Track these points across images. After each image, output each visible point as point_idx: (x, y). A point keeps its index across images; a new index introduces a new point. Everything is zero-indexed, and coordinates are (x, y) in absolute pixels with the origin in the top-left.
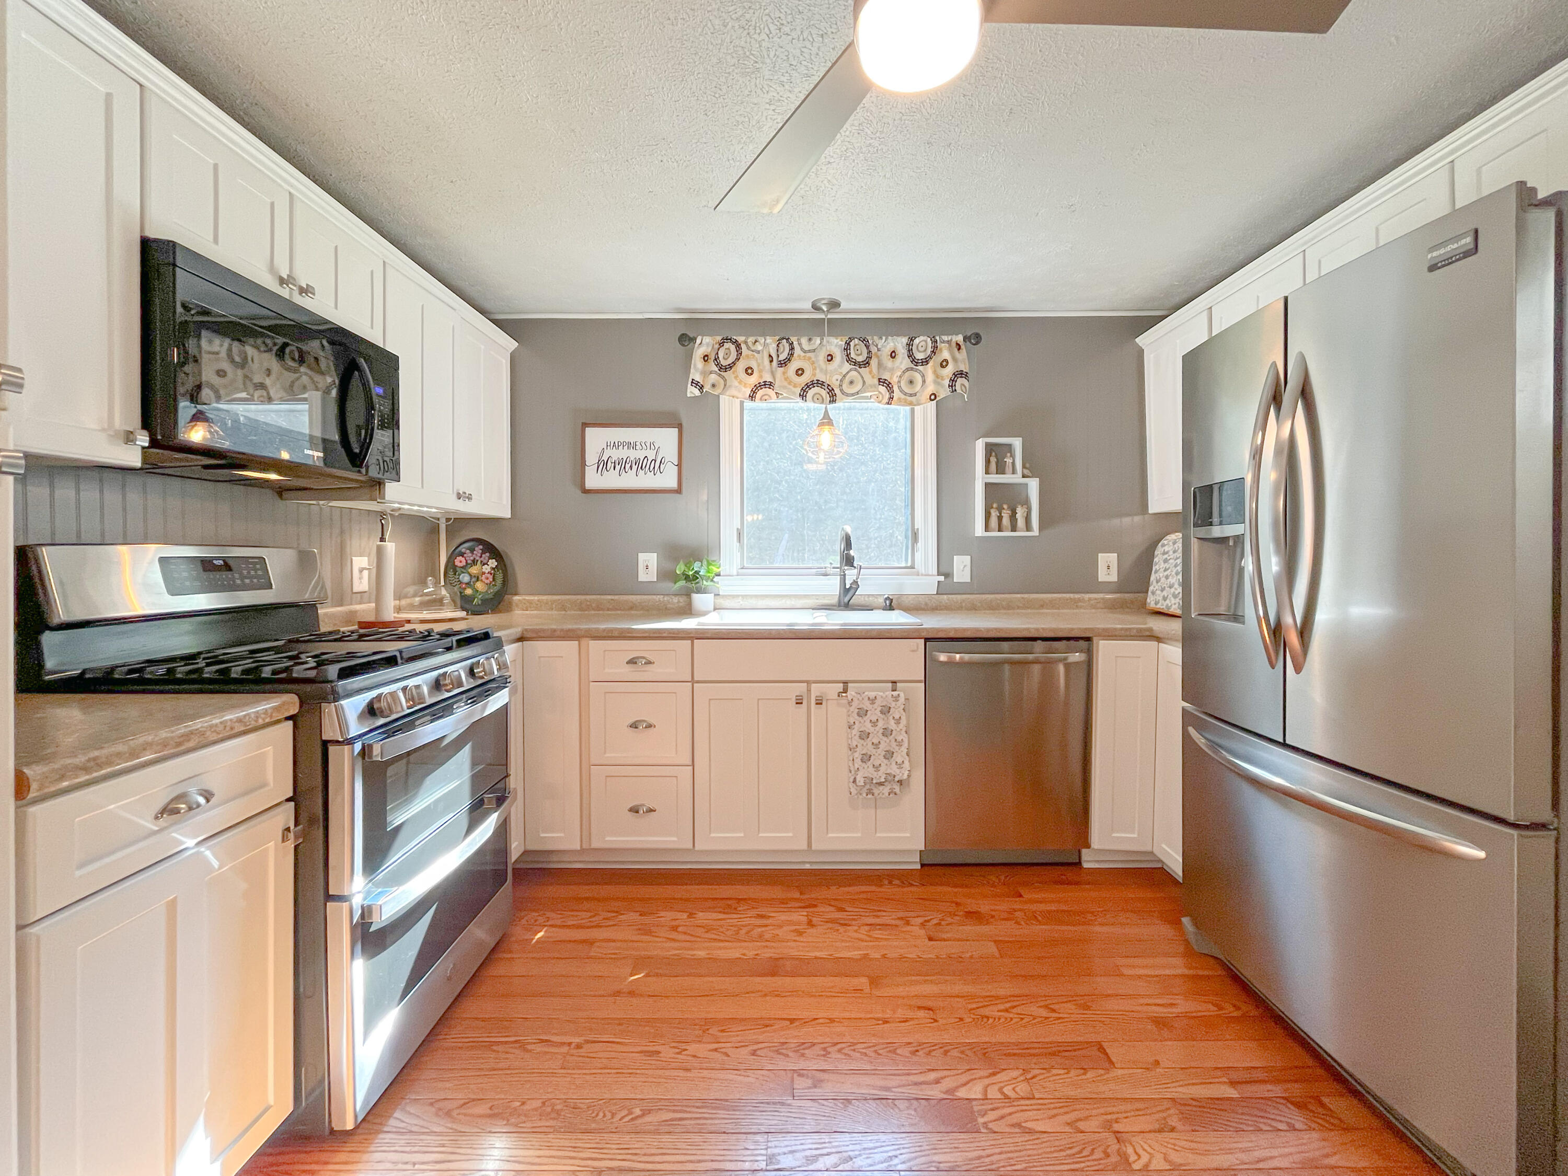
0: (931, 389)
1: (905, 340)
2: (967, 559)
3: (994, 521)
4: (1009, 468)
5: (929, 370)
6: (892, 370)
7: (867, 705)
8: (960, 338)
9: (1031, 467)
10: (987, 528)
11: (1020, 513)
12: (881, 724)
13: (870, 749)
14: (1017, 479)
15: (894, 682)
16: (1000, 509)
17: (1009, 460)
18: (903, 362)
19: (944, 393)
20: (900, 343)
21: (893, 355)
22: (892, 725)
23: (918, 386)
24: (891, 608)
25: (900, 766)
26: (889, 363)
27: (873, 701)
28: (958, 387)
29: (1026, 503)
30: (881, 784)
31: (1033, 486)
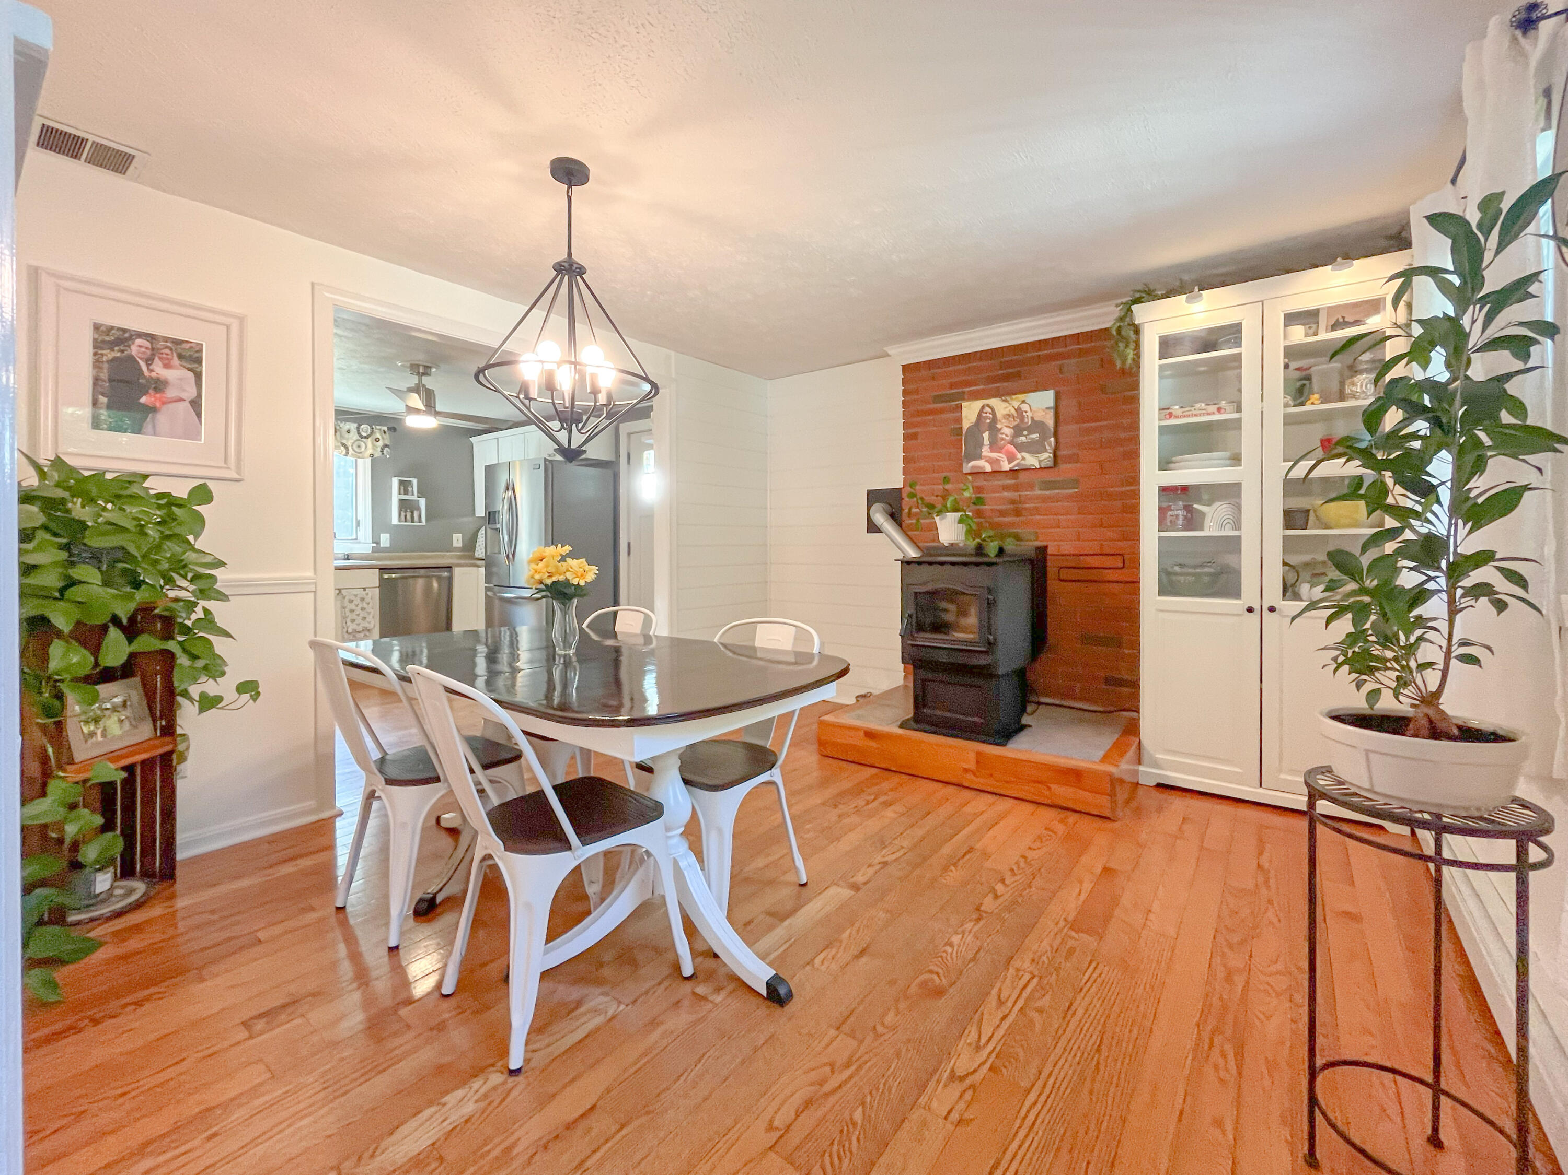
0: (370, 451)
1: (356, 425)
2: (388, 535)
3: (403, 518)
4: (410, 492)
5: (369, 442)
6: (347, 439)
7: (353, 598)
8: (385, 428)
9: (421, 494)
10: (400, 521)
11: (416, 514)
12: (360, 606)
13: (355, 617)
14: (415, 497)
15: (364, 589)
16: (406, 512)
17: (410, 489)
18: (354, 436)
19: (378, 454)
20: (353, 426)
21: (348, 432)
22: (365, 605)
23: (363, 449)
24: (348, 559)
25: (369, 623)
26: (347, 435)
27: (356, 596)
28: (385, 452)
29: (419, 509)
30: (359, 632)
31: (422, 502)
